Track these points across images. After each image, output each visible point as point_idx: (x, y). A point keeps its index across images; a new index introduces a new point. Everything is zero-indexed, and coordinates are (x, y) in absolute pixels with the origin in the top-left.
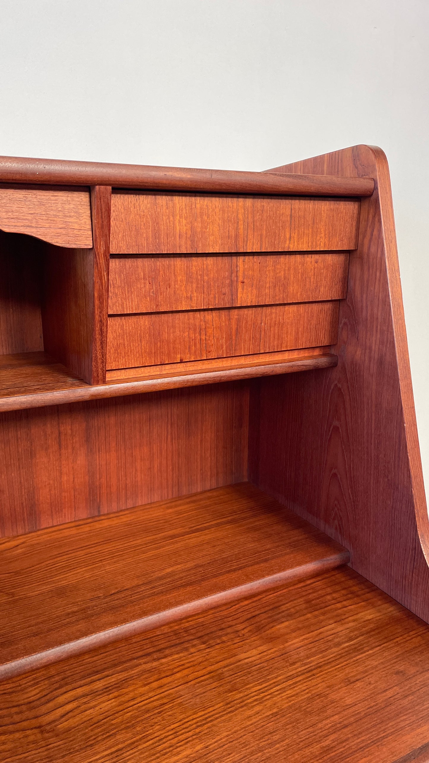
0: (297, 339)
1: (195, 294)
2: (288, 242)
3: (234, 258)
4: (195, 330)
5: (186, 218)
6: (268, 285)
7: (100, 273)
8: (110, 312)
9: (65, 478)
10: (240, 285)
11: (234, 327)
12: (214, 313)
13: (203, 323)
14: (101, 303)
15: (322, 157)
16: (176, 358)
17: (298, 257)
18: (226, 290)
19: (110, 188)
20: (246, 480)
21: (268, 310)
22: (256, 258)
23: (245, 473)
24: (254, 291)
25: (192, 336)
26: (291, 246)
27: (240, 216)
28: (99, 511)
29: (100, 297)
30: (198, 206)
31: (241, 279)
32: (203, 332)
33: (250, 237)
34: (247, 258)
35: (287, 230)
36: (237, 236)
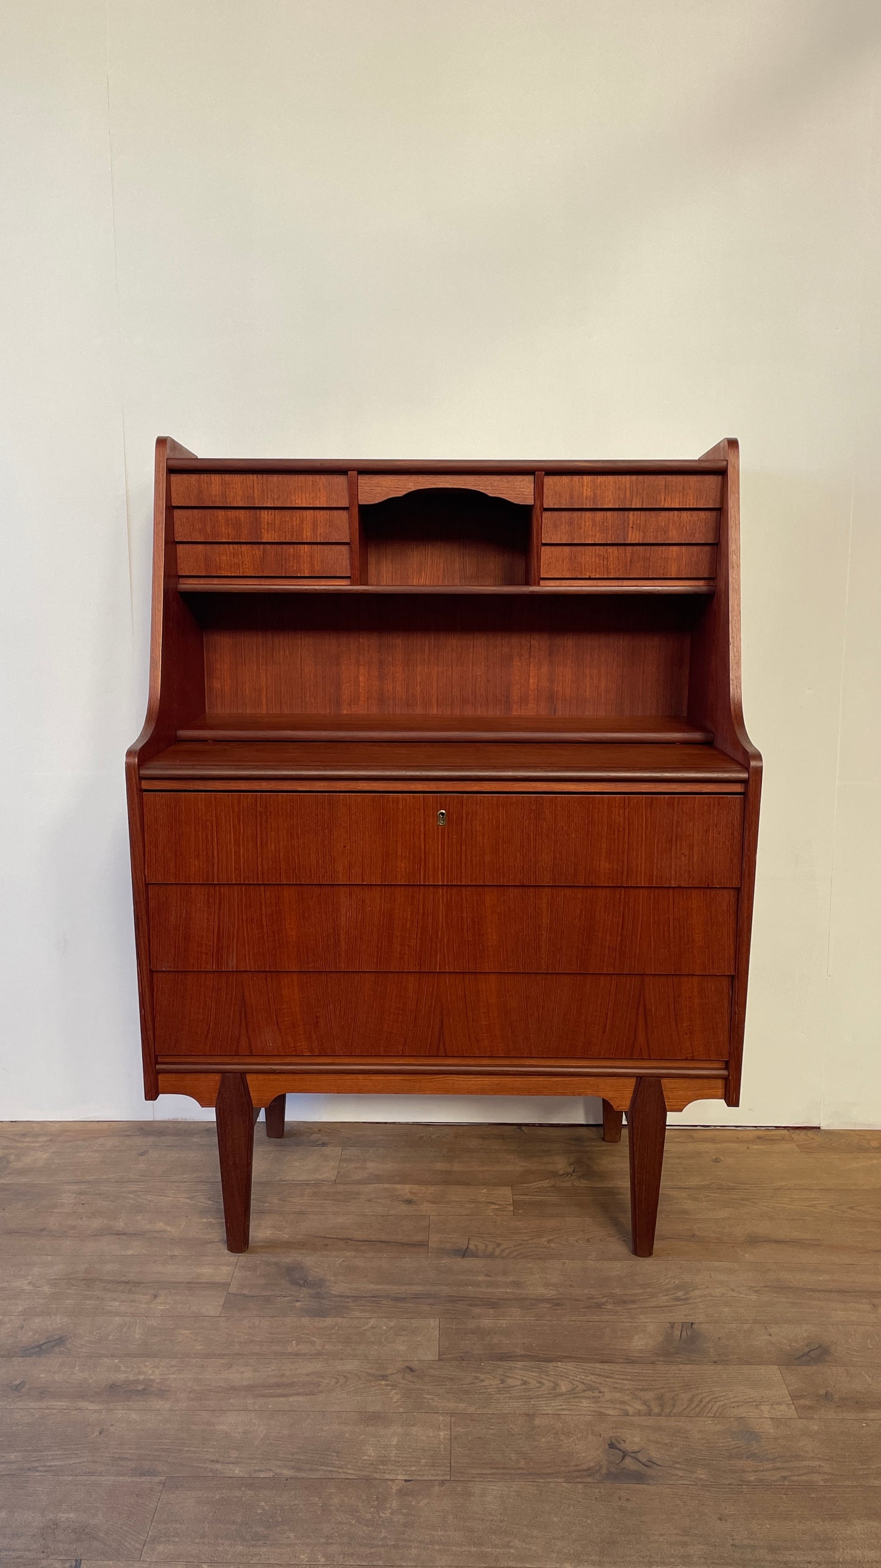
3: (626, 513)
4: (599, 558)
10: (630, 529)
12: (615, 548)
13: (605, 553)
16: (585, 575)
18: (620, 532)
19: (544, 473)
21: (651, 548)
22: (641, 513)
24: (642, 534)
25: (597, 561)
26: (666, 504)
32: (606, 560)
34: (636, 512)
35: (663, 494)
36: (625, 499)
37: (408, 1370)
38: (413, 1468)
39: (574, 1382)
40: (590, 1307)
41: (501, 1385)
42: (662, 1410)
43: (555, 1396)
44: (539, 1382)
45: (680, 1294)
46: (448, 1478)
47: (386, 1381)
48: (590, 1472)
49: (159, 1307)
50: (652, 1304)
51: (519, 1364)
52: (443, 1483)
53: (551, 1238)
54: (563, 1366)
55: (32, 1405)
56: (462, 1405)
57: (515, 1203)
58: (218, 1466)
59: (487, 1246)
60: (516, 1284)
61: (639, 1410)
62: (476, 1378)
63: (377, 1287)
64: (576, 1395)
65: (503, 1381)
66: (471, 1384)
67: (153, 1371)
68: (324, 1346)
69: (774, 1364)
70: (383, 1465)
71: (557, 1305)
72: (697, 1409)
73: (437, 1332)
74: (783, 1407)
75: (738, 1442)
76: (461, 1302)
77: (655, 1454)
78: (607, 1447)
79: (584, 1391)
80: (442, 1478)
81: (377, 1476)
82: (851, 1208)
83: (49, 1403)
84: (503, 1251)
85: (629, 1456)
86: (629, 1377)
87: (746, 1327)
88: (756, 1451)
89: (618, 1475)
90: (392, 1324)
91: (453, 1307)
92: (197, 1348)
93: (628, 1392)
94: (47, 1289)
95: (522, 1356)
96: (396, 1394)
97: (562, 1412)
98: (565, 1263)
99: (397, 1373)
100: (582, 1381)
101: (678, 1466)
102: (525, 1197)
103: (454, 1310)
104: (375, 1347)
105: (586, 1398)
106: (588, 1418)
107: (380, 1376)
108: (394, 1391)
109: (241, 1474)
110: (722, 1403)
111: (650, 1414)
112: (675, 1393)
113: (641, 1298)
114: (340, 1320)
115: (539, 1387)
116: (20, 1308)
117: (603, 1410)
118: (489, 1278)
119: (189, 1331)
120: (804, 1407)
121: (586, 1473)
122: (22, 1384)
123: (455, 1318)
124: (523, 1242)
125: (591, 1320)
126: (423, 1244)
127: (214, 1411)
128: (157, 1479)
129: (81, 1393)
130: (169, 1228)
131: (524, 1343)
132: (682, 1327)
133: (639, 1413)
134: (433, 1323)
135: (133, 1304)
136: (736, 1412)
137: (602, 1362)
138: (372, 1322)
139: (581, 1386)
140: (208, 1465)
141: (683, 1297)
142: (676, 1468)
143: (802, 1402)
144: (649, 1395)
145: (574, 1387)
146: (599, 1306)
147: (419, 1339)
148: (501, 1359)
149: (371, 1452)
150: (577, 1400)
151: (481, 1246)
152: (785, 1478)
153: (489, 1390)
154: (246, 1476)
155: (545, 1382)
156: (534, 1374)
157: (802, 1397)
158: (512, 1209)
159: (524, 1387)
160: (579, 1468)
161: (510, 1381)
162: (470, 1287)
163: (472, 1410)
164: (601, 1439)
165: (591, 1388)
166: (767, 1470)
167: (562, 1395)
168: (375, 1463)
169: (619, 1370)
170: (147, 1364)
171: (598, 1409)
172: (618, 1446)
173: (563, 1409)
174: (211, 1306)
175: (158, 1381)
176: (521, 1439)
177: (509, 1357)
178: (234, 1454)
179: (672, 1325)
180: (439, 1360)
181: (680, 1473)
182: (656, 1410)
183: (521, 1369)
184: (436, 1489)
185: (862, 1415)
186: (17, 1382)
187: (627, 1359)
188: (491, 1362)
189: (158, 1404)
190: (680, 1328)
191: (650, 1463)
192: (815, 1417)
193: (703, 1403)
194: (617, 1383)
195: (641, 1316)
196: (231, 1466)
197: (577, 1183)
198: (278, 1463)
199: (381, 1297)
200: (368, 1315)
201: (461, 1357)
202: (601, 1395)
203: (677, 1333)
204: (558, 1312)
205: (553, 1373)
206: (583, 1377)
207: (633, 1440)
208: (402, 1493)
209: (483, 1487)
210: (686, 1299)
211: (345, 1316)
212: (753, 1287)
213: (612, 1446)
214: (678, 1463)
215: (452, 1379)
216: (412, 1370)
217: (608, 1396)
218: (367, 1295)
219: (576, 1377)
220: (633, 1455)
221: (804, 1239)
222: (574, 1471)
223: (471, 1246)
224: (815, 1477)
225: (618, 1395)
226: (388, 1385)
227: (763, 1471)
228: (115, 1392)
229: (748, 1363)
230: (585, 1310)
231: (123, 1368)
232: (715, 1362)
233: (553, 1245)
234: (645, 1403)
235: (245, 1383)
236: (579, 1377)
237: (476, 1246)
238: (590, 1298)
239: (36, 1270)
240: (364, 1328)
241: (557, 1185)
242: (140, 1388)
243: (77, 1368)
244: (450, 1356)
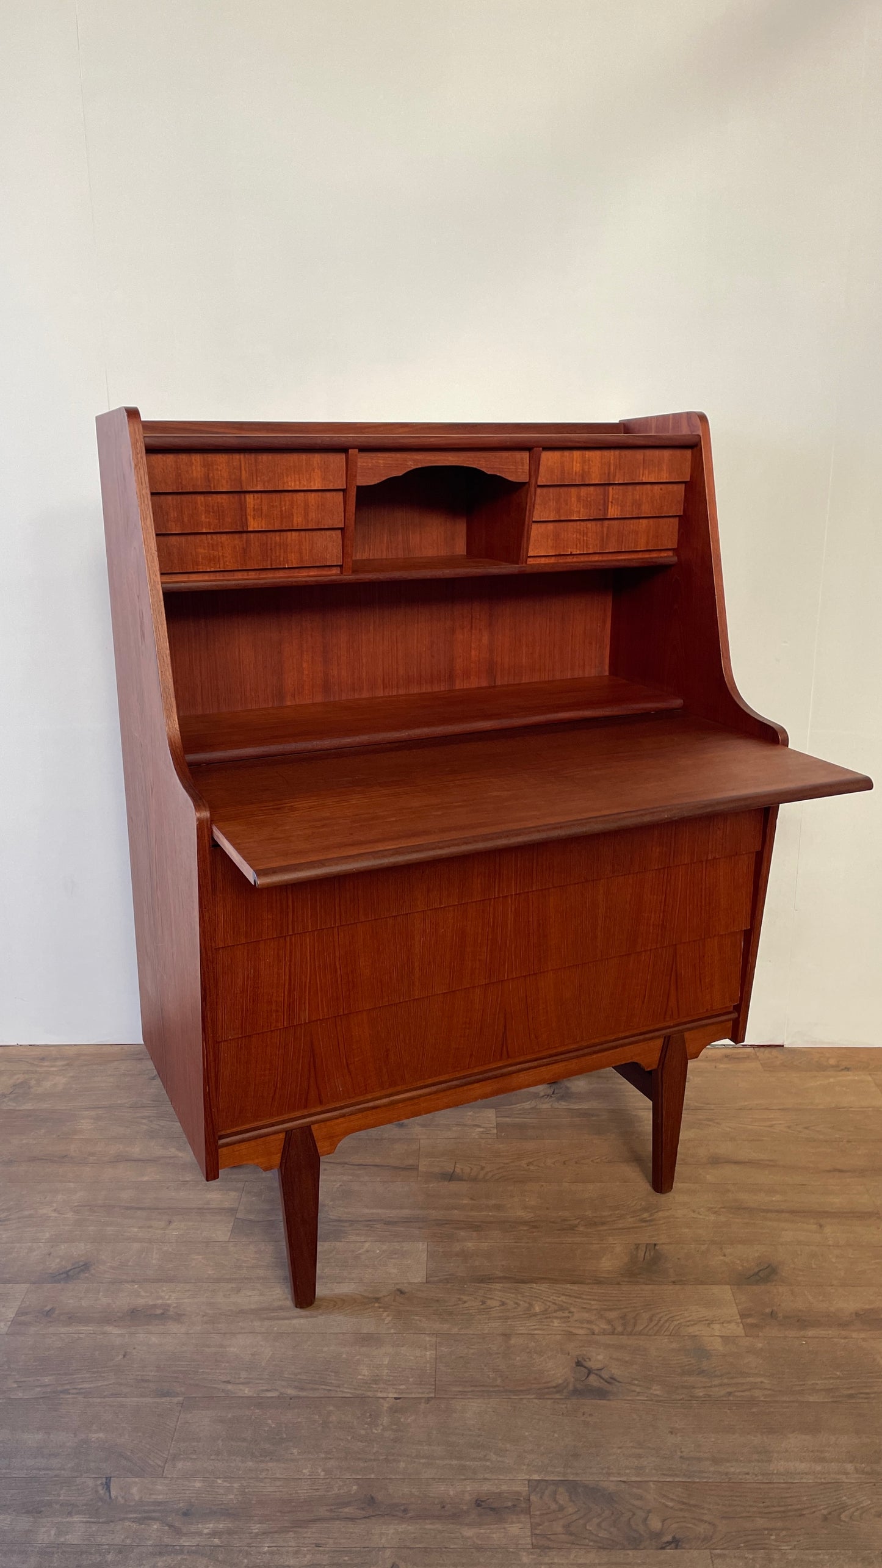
0: (647, 543)
1: (582, 510)
2: (641, 476)
3: (607, 487)
4: (580, 533)
5: (580, 463)
6: (628, 504)
7: (531, 497)
8: (534, 520)
9: (473, 652)
11: (605, 533)
12: (593, 523)
13: (585, 529)
14: (530, 513)
15: (668, 415)
16: (567, 551)
17: (649, 486)
18: (601, 507)
19: (541, 449)
20: (607, 673)
21: (628, 522)
22: (621, 487)
23: (607, 668)
24: (619, 508)
25: (578, 536)
26: (644, 479)
27: (612, 461)
28: (495, 684)
29: (530, 510)
30: (587, 456)
31: (610, 500)
32: (585, 536)
33: (617, 474)
34: (615, 487)
35: (642, 468)
36: (609, 473)
37: (399, 1293)
38: (403, 1387)
39: (548, 1304)
40: (564, 1229)
41: (482, 1307)
42: (625, 1329)
43: (530, 1317)
44: (516, 1303)
45: (646, 1215)
46: (432, 1395)
47: (379, 1303)
48: (558, 1389)
49: (173, 1233)
50: (620, 1226)
51: (498, 1286)
52: (428, 1400)
53: (531, 1160)
54: (537, 1288)
55: (63, 1330)
56: (446, 1326)
57: (498, 1126)
58: (229, 1387)
59: (472, 1169)
60: (498, 1207)
61: (604, 1329)
62: (460, 1299)
63: (372, 1211)
64: (548, 1315)
65: (483, 1303)
66: (454, 1305)
67: (170, 1296)
68: (323, 1270)
69: (727, 1284)
70: (376, 1384)
71: (535, 1227)
72: (656, 1328)
73: (424, 1256)
74: (733, 1326)
75: (690, 1359)
76: (447, 1226)
77: (616, 1371)
78: (574, 1365)
79: (555, 1311)
80: (427, 1396)
81: (369, 1394)
82: (806, 1128)
83: (77, 1328)
84: (487, 1173)
85: (593, 1373)
86: (596, 1298)
87: (704, 1248)
88: (706, 1368)
89: (583, 1391)
90: (384, 1247)
91: (440, 1230)
92: (210, 1273)
93: (595, 1312)
94: (70, 1215)
95: (500, 1278)
96: (388, 1316)
97: (536, 1332)
98: (542, 1186)
99: (389, 1295)
100: (554, 1301)
101: (636, 1382)
102: (508, 1119)
103: (441, 1233)
104: (370, 1271)
105: (557, 1318)
106: (558, 1337)
107: (374, 1298)
108: (385, 1314)
109: (250, 1394)
110: (678, 1322)
111: (613, 1333)
112: (637, 1312)
113: (609, 1220)
114: (338, 1244)
115: (515, 1308)
116: (47, 1235)
117: (571, 1330)
118: (473, 1202)
119: (201, 1257)
120: (752, 1326)
121: (555, 1390)
122: (52, 1310)
123: (441, 1241)
124: (506, 1165)
125: (564, 1242)
126: (414, 1168)
127: (225, 1333)
128: (175, 1400)
129: (107, 1318)
130: (180, 1154)
131: (503, 1266)
132: (646, 1248)
133: (604, 1333)
134: (422, 1246)
135: (150, 1230)
136: (691, 1330)
137: (574, 1283)
138: (367, 1245)
139: (553, 1307)
140: (222, 1386)
141: (649, 1219)
142: (634, 1385)
143: (749, 1320)
144: (612, 1315)
145: (547, 1307)
146: (573, 1228)
147: (409, 1262)
148: (482, 1281)
149: (365, 1372)
150: (549, 1320)
151: (467, 1170)
152: (730, 1394)
153: (471, 1311)
154: (255, 1396)
155: (521, 1303)
156: (512, 1295)
157: (750, 1316)
158: (495, 1131)
159: (502, 1307)
160: (549, 1385)
161: (489, 1303)
162: (456, 1211)
163: (455, 1330)
164: (570, 1357)
165: (562, 1309)
166: (715, 1386)
167: (535, 1315)
168: (369, 1382)
169: (587, 1290)
170: (164, 1289)
171: (567, 1328)
172: (585, 1364)
173: (535, 1329)
174: (221, 1232)
175: (175, 1305)
176: (498, 1357)
177: (490, 1279)
178: (244, 1374)
179: (637, 1247)
180: (427, 1282)
181: (638, 1389)
182: (620, 1329)
183: (500, 1291)
184: (423, 1406)
185: (802, 1333)
186: (47, 1308)
187: (595, 1280)
188: (473, 1284)
189: (174, 1327)
190: (644, 1249)
191: (612, 1380)
192: (761, 1334)
193: (662, 1322)
194: (585, 1303)
195: (610, 1238)
196: (241, 1387)
197: (556, 1105)
198: (283, 1383)
199: (375, 1221)
200: (363, 1239)
201: (446, 1279)
202: (570, 1315)
203: (641, 1254)
204: (534, 1234)
205: (528, 1294)
206: (555, 1298)
207: (598, 1358)
208: (393, 1410)
209: (464, 1403)
210: (651, 1221)
211: (343, 1240)
212: (712, 1208)
213: (579, 1364)
214: (637, 1380)
215: (438, 1301)
216: (402, 1292)
217: (577, 1316)
218: (362, 1219)
219: (549, 1297)
220: (596, 1372)
221: (762, 1160)
222: (545, 1388)
223: (458, 1170)
224: (757, 1393)
225: (586, 1315)
226: (380, 1307)
227: (711, 1387)
228: (136, 1316)
229: (702, 1283)
230: (559, 1232)
231: (143, 1293)
232: (674, 1282)
233: (532, 1167)
234: (609, 1322)
235: (253, 1307)
236: (552, 1297)
237: (462, 1169)
238: (565, 1220)
239: (60, 1197)
240: (359, 1252)
241: (538, 1107)
242: (159, 1312)
243: (101, 1294)
244: (436, 1279)
